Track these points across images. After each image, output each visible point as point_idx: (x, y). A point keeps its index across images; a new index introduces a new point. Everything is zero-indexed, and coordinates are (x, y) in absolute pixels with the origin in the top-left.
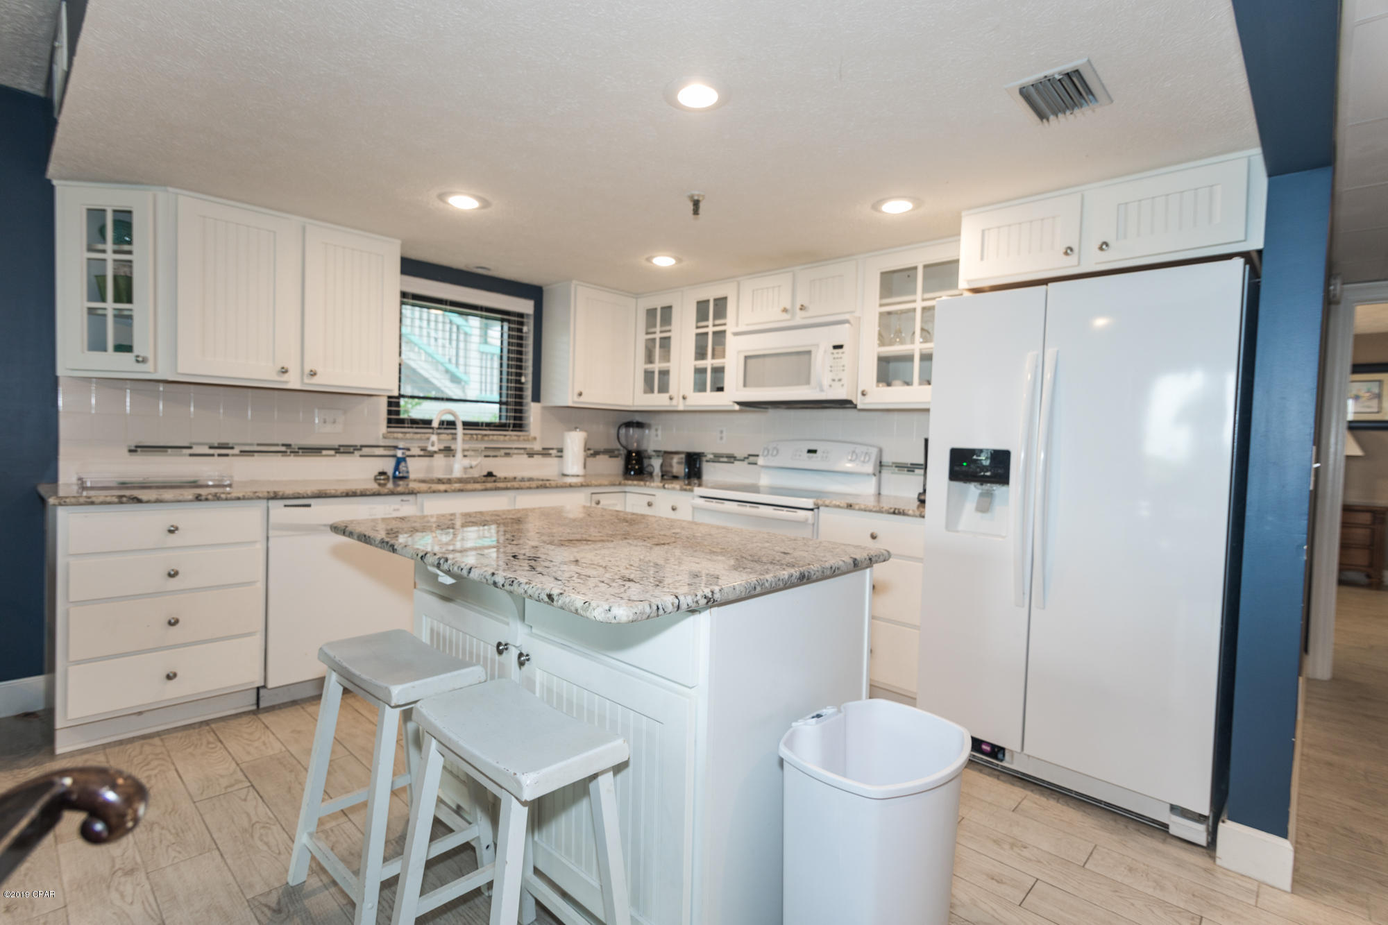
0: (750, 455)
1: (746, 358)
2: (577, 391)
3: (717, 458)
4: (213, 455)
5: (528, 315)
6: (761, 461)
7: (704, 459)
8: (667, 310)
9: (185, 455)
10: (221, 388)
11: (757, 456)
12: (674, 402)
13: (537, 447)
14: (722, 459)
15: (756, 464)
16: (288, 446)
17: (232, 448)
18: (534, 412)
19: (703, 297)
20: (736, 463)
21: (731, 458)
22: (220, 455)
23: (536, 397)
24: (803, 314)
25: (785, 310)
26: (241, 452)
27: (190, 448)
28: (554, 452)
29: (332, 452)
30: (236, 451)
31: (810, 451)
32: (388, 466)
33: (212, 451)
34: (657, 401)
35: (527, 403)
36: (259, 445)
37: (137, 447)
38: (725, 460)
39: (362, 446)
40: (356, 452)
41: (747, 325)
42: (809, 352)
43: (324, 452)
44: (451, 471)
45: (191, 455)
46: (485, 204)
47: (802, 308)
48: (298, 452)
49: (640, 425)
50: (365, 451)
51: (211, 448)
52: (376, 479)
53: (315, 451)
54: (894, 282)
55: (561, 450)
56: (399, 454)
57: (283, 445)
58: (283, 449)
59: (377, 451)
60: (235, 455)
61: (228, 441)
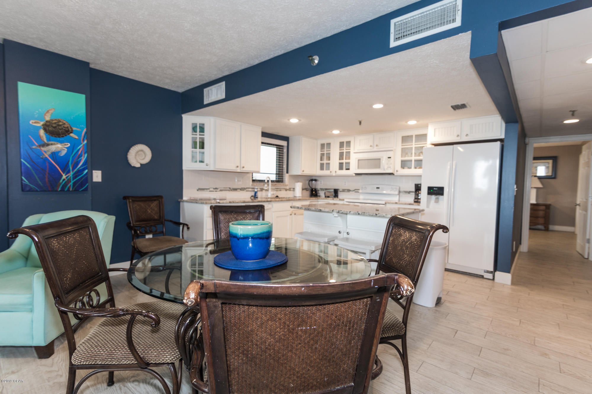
0: (355, 190)
1: (359, 160)
2: (302, 170)
3: (344, 191)
4: (213, 191)
5: (285, 146)
6: (360, 191)
7: (339, 191)
8: (329, 144)
9: (208, 191)
10: (225, 172)
11: (359, 190)
12: (332, 173)
13: (288, 188)
14: (345, 191)
15: (359, 192)
16: (230, 188)
17: (218, 189)
18: (286, 177)
19: (342, 141)
20: (351, 192)
21: (349, 191)
22: (216, 191)
23: (287, 172)
24: (377, 147)
25: (371, 146)
27: (209, 189)
28: (292, 189)
29: (239, 190)
31: (377, 188)
32: (253, 194)
34: (325, 172)
35: (284, 174)
36: (224, 188)
37: (199, 189)
38: (347, 191)
39: (247, 188)
40: (245, 190)
41: (358, 150)
42: (380, 159)
43: (238, 190)
44: (267, 196)
45: (210, 191)
46: (300, 120)
47: (377, 146)
49: (316, 180)
50: (247, 189)
51: (214, 189)
52: (251, 198)
53: (235, 190)
54: (405, 139)
55: (294, 189)
56: (256, 190)
58: (229, 189)
59: (250, 190)
60: (219, 191)
61: (217, 187)
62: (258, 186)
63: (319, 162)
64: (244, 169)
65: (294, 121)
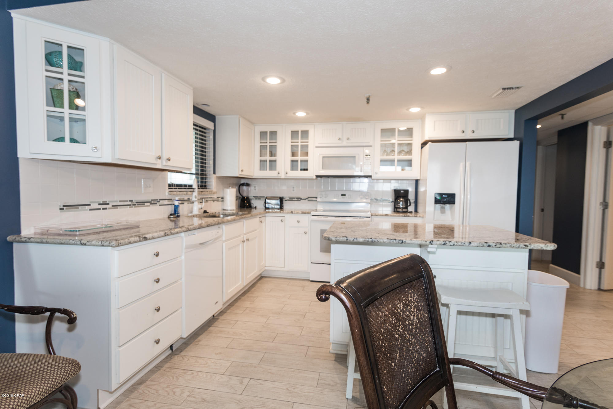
0: (309, 197)
1: (323, 157)
2: (241, 169)
3: (291, 199)
4: (100, 209)
5: (211, 129)
6: (319, 200)
7: (284, 200)
8: (273, 134)
9: (87, 210)
11: (316, 198)
12: (280, 175)
13: (215, 196)
14: (294, 199)
15: (316, 201)
16: (132, 201)
17: (108, 204)
19: (294, 129)
20: (302, 200)
21: (299, 199)
22: (103, 209)
23: (214, 173)
24: (348, 141)
25: (339, 139)
26: (113, 206)
27: (89, 205)
28: (220, 199)
29: (148, 204)
30: (110, 206)
31: (342, 195)
32: (171, 209)
33: (100, 207)
34: (268, 173)
36: (120, 201)
37: (64, 206)
38: (296, 199)
39: (160, 200)
40: (158, 203)
41: (319, 143)
42: (354, 157)
43: (146, 204)
45: (91, 210)
46: (282, 82)
47: (348, 139)
48: (135, 205)
49: (248, 185)
50: (162, 202)
51: (99, 204)
52: (169, 218)
53: (141, 203)
55: (223, 198)
56: (177, 203)
57: (130, 201)
58: (129, 203)
59: (166, 202)
60: (110, 208)
61: (107, 200)
62: (178, 195)
63: (257, 158)
64: (169, 163)
65: (273, 81)
